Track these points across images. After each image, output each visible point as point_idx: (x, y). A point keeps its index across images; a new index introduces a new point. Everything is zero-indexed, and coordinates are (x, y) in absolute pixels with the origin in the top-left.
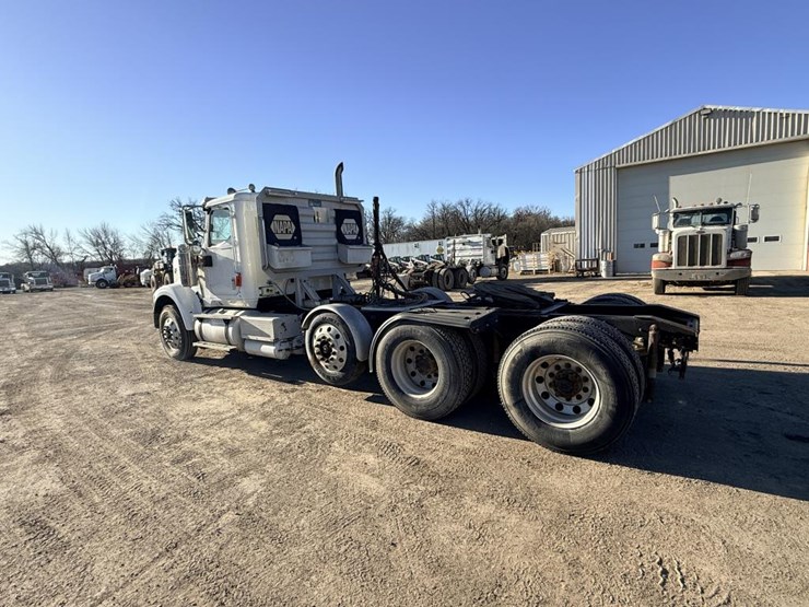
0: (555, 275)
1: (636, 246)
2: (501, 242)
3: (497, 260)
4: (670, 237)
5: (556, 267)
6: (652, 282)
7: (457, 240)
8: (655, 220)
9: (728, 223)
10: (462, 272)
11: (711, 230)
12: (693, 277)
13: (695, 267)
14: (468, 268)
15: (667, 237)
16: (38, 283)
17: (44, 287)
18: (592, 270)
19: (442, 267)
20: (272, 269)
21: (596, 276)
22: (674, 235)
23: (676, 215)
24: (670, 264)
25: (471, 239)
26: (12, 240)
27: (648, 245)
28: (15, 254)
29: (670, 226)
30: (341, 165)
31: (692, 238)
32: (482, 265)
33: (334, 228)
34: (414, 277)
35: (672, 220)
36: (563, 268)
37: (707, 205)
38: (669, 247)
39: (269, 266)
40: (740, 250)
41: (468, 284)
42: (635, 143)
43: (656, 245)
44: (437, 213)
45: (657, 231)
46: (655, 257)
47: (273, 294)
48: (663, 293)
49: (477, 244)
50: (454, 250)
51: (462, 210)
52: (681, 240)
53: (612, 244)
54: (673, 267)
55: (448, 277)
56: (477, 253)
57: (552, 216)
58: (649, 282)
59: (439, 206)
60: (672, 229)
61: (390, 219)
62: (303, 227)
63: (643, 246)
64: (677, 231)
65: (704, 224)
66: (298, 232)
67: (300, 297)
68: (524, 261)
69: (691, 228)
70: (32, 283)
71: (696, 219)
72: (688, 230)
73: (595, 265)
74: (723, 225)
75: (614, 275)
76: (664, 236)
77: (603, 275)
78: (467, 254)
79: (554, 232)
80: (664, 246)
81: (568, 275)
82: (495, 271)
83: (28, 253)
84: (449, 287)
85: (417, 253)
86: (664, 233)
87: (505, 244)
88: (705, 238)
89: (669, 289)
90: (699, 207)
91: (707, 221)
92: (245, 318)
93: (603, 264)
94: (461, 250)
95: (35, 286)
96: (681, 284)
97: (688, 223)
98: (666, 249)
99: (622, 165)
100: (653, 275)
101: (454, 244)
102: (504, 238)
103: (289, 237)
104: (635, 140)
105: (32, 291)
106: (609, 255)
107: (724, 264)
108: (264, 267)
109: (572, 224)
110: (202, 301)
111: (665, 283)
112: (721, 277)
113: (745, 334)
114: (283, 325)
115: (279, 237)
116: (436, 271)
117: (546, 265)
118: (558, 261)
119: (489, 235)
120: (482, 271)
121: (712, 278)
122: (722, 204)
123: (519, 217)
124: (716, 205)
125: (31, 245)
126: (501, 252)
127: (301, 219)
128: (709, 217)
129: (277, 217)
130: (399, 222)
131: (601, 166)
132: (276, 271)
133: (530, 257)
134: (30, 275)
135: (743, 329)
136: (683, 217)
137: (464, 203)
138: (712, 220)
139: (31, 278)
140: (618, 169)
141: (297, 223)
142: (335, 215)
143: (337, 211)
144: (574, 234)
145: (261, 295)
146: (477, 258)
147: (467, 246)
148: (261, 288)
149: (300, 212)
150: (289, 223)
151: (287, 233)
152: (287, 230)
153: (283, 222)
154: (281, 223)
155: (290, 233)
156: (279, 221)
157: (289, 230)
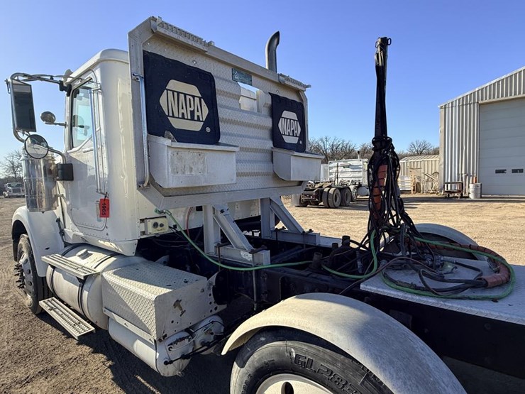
0: (417, 195)
1: (498, 172)
5: (417, 188)
7: (339, 164)
10: (347, 191)
14: (351, 187)
16: (14, 191)
17: (19, 194)
20: (159, 188)
21: (462, 197)
26: (3, 160)
27: (509, 171)
28: (4, 171)
30: (277, 35)
32: (360, 185)
33: (268, 123)
34: (306, 195)
39: (152, 182)
42: (499, 82)
47: (166, 230)
49: (356, 167)
50: (337, 172)
53: (474, 169)
56: (357, 174)
62: (222, 113)
63: (504, 171)
66: (213, 120)
67: (211, 238)
70: (10, 191)
73: (460, 188)
75: (482, 197)
77: (472, 196)
78: (348, 175)
79: (412, 160)
83: (14, 170)
92: (110, 277)
94: (343, 172)
95: (12, 194)
99: (484, 101)
101: (337, 166)
103: (197, 127)
104: (498, 80)
105: (9, 197)
108: (140, 185)
109: (436, 152)
110: (62, 233)
114: (177, 303)
115: (177, 124)
116: (326, 190)
117: (410, 186)
118: (419, 183)
119: (366, 160)
120: (360, 191)
125: (16, 164)
127: (220, 100)
129: (173, 85)
131: (464, 103)
132: (168, 193)
134: (10, 186)
139: (10, 188)
140: (480, 105)
141: (212, 105)
142: (270, 102)
143: (274, 97)
144: (439, 161)
145: (143, 233)
146: (357, 179)
147: (349, 170)
148: (142, 221)
149: (219, 85)
150: (197, 99)
151: (192, 119)
152: (192, 113)
153: (185, 95)
154: (182, 96)
155: (199, 120)
156: (178, 93)
157: (196, 114)
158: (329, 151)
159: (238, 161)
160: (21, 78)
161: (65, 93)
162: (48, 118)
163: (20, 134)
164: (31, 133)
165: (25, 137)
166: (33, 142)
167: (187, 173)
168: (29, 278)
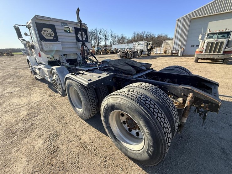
0: (165, 55)
1: (192, 46)
2: (150, 44)
3: (148, 50)
4: (204, 43)
5: (165, 52)
6: (194, 58)
7: (136, 43)
8: (200, 37)
9: (227, 38)
10: (136, 53)
11: (220, 40)
12: (209, 57)
13: (211, 54)
14: (138, 52)
15: (203, 43)
18: (176, 53)
19: (130, 51)
20: (45, 51)
21: (177, 55)
22: (206, 42)
23: (208, 35)
24: (202, 52)
25: (140, 43)
27: (195, 46)
29: (205, 39)
30: (78, 9)
31: (213, 43)
32: (143, 51)
33: (74, 35)
34: (122, 54)
35: (206, 36)
36: (168, 52)
37: (221, 31)
38: (203, 46)
39: (43, 50)
40: (229, 48)
41: (138, 57)
43: (199, 46)
44: (136, 35)
45: (200, 41)
46: (197, 50)
47: (53, 60)
48: (197, 62)
49: (142, 44)
50: (135, 46)
51: (142, 35)
52: (208, 44)
53: (184, 46)
54: (203, 54)
55: (132, 54)
56: (142, 47)
57: (168, 37)
58: (193, 58)
59: (136, 33)
60: (206, 40)
61: (122, 37)
62: (58, 34)
63: (194, 46)
64: (207, 41)
65: (218, 38)
66: (56, 36)
68: (156, 50)
69: (213, 39)
71: (216, 36)
72: (211, 40)
73: (177, 52)
74: (225, 38)
75: (183, 55)
76: (202, 42)
77: (179, 55)
78: (139, 47)
79: (167, 41)
80: (201, 46)
81: (169, 55)
82: (147, 53)
84: (132, 57)
85: (128, 47)
86: (203, 41)
87: (151, 45)
88: (217, 43)
89: (199, 61)
90: (218, 31)
91: (219, 37)
92: (43, 68)
93: (180, 51)
94: (137, 46)
96: (204, 59)
97: (212, 38)
98: (202, 47)
99: (193, 18)
100: (195, 56)
101: (135, 44)
102: (151, 43)
103: (52, 38)
104: (199, 8)
106: (182, 49)
107: (222, 52)
110: (36, 61)
111: (199, 59)
112: (219, 58)
113: (227, 81)
115: (47, 38)
116: (128, 53)
117: (163, 51)
118: (167, 50)
119: (146, 42)
120: (143, 53)
121: (216, 57)
122: (227, 31)
123: (159, 37)
124: (224, 31)
126: (149, 47)
127: (57, 31)
128: (220, 36)
129: (44, 29)
130: (125, 38)
131: (185, 18)
133: (158, 49)
135: (226, 78)
136: (211, 35)
137: (144, 33)
138: (221, 37)
140: (191, 19)
141: (55, 32)
142: (74, 30)
143: (75, 28)
144: (173, 42)
145: (49, 60)
146: (142, 49)
147: (139, 45)
148: (48, 58)
149: (56, 27)
150: (51, 32)
151: (50, 36)
152: (50, 35)
153: (48, 31)
154: (47, 32)
155: (52, 36)
156: (46, 31)
157: (51, 35)
158: (145, 37)
159: (62, 45)
160: (16, 26)
161: (27, 28)
162: (26, 34)
163: (20, 39)
164: (22, 39)
165: (21, 40)
166: (23, 41)
167: (49, 48)
168: (33, 71)
